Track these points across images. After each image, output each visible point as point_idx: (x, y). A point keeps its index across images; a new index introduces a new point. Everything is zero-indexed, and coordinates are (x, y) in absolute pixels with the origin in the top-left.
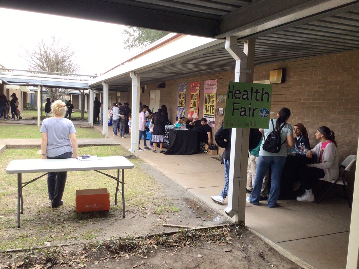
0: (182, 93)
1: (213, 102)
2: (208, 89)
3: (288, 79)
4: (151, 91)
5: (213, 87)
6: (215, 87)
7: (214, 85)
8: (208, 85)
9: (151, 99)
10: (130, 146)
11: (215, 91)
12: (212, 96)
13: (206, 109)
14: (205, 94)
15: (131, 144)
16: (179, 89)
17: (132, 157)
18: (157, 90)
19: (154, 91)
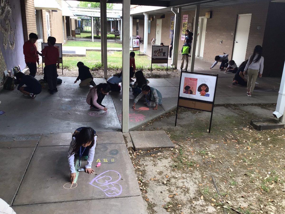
0: (173, 22)
1: (186, 27)
2: (184, 19)
3: (213, 16)
4: (157, 20)
5: (186, 18)
6: (187, 18)
7: (187, 17)
8: (184, 17)
9: (157, 25)
10: (143, 50)
11: (187, 21)
12: (186, 23)
13: (183, 31)
14: (183, 23)
15: (144, 49)
16: (171, 19)
17: (144, 55)
18: (160, 19)
19: (159, 20)
